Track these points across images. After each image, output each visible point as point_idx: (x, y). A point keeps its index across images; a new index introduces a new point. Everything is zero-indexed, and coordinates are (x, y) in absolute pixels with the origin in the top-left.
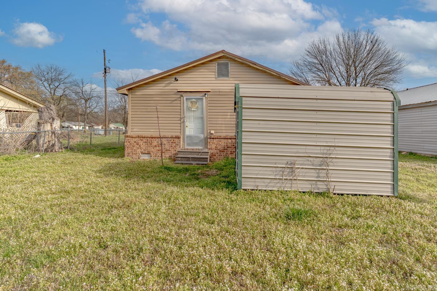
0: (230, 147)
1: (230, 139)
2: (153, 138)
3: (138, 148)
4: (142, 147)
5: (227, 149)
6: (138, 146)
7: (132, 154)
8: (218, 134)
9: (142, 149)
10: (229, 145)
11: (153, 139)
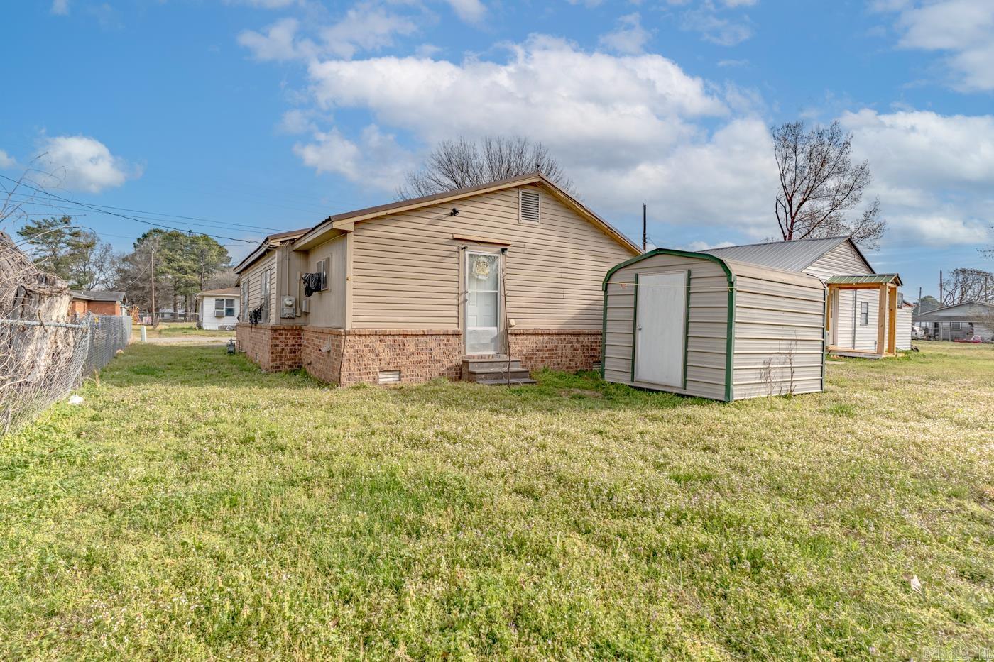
0: (541, 350)
1: (542, 335)
2: (407, 335)
3: (374, 360)
4: (382, 356)
5: (536, 354)
6: (373, 356)
7: (360, 374)
8: (522, 327)
9: (382, 361)
10: (540, 346)
11: (408, 338)
